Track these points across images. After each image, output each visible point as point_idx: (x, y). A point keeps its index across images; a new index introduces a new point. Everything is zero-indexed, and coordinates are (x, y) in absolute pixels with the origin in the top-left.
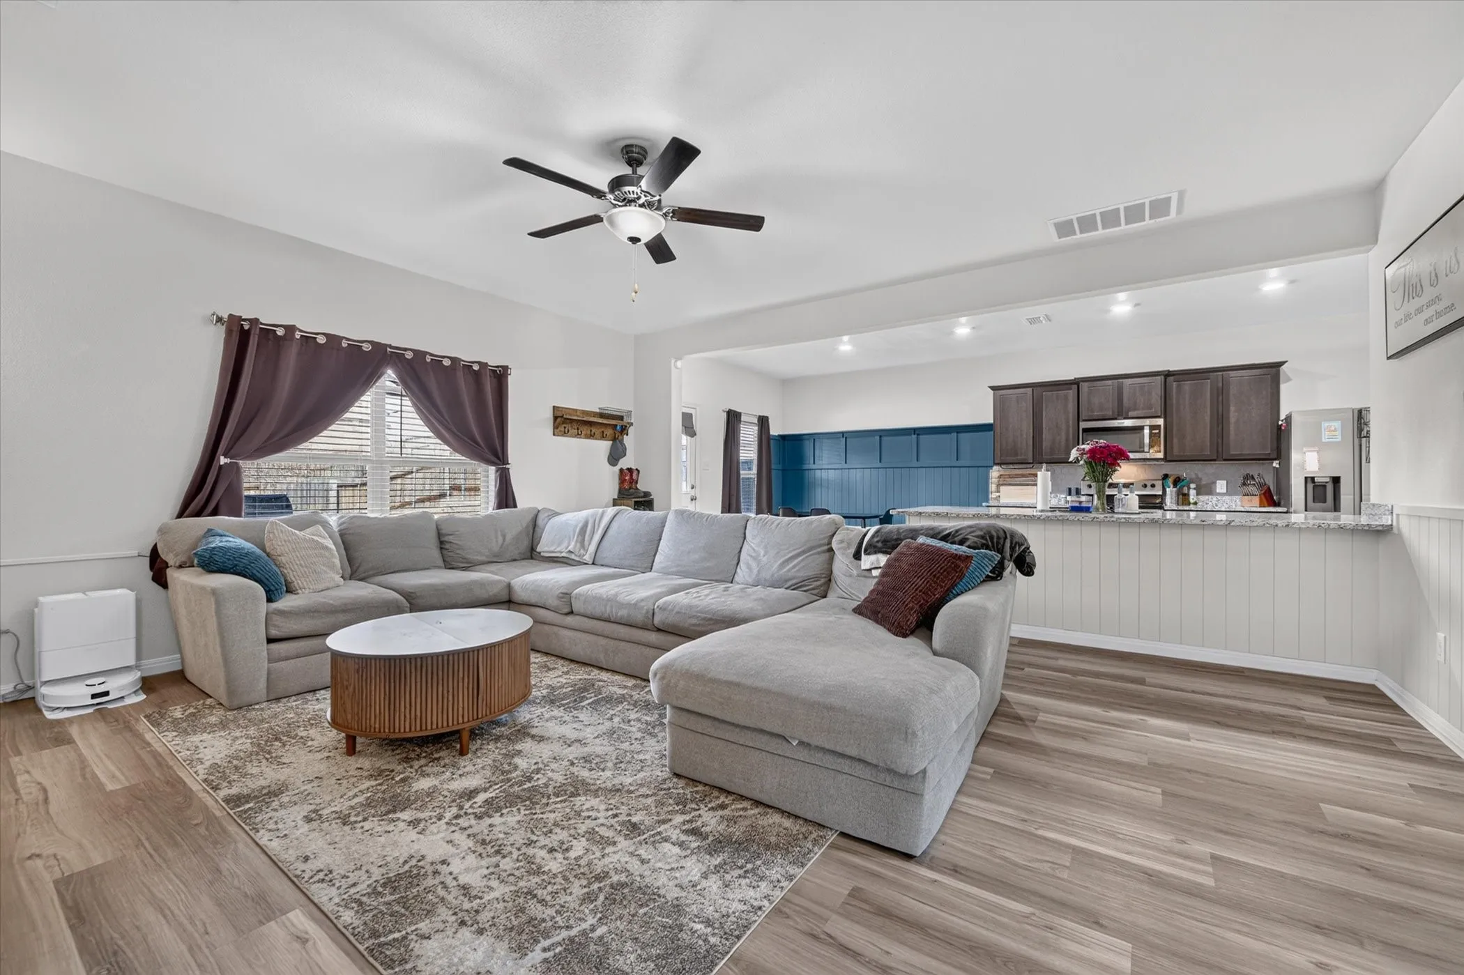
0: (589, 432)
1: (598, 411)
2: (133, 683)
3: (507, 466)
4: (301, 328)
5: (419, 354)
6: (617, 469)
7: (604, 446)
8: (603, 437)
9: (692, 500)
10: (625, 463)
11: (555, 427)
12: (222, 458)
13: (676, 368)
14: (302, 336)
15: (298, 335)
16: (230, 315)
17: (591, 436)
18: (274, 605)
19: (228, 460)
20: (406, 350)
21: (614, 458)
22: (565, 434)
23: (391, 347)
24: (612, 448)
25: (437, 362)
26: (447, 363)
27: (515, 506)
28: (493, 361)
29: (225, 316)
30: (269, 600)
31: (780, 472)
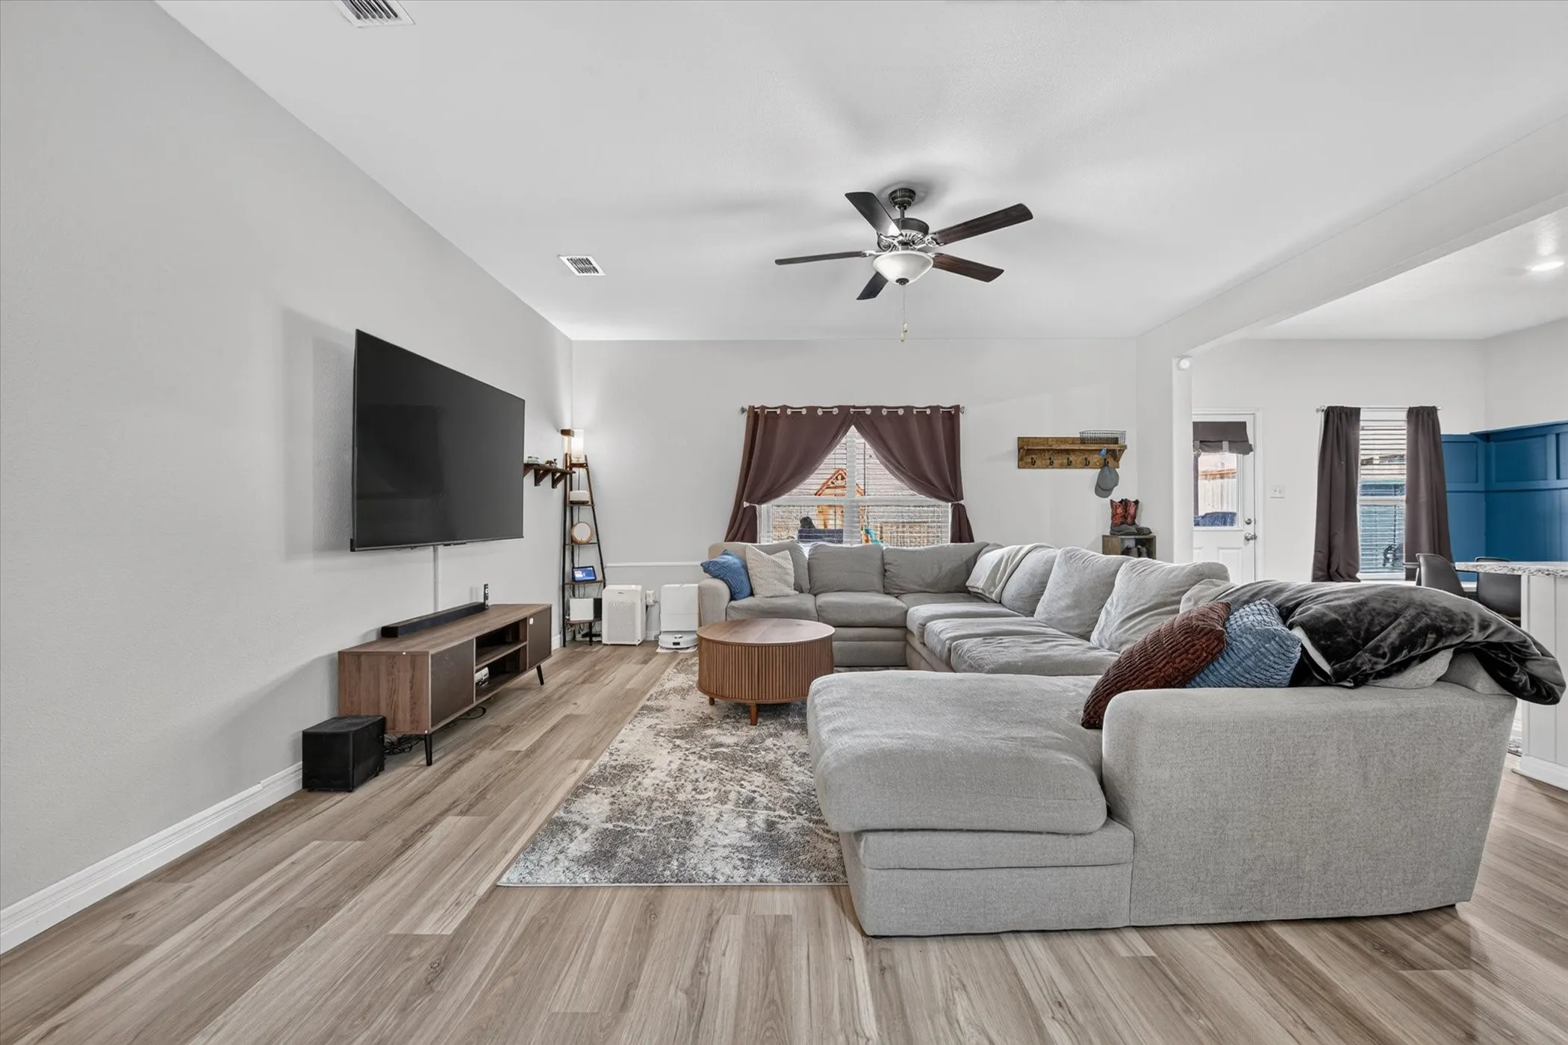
0: (1065, 461)
1: (1079, 436)
2: (693, 641)
3: (962, 502)
4: (790, 406)
5: (877, 409)
6: (1107, 500)
7: (1090, 476)
8: (1086, 464)
9: (1247, 539)
10: (1117, 495)
11: (1020, 459)
12: (745, 503)
13: (1179, 368)
14: (792, 412)
15: (789, 412)
16: (750, 406)
17: (1069, 465)
18: (733, 603)
19: (748, 504)
20: (865, 408)
21: (1103, 489)
22: (1033, 464)
23: (854, 407)
24: (1101, 476)
25: (893, 412)
26: (901, 412)
27: (972, 540)
28: (947, 402)
29: (747, 407)
30: (732, 598)
31: (1483, 496)
